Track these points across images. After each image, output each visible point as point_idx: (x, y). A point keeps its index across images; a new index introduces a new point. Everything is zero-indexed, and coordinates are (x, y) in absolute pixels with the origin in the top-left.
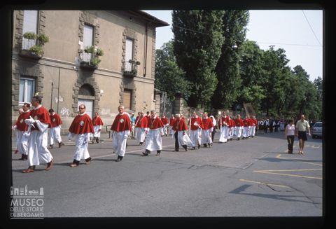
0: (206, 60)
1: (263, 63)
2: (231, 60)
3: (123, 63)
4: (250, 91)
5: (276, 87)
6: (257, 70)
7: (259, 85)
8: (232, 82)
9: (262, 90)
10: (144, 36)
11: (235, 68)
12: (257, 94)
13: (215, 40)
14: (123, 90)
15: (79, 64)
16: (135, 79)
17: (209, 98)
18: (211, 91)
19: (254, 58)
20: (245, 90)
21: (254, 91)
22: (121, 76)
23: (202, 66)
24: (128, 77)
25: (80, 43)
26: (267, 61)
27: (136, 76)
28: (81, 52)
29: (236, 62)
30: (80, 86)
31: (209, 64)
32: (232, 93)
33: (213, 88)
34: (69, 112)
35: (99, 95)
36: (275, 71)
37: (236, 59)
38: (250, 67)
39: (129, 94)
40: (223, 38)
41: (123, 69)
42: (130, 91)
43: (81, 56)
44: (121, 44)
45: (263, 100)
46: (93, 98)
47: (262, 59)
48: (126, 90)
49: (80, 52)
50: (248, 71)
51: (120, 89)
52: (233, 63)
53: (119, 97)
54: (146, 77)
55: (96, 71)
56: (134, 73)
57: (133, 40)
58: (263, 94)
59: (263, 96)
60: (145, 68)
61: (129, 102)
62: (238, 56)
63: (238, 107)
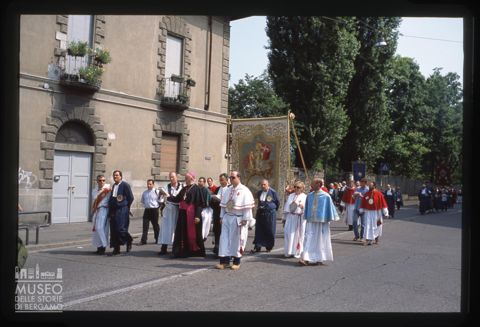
0: (326, 83)
1: (425, 95)
2: (373, 85)
3: (161, 81)
4: (404, 141)
5: (447, 135)
6: (416, 105)
7: (420, 130)
8: (374, 125)
9: (425, 140)
10: (204, 32)
11: (380, 100)
12: (415, 146)
13: (343, 46)
14: (160, 134)
15: (56, 79)
16: (186, 113)
17: (333, 151)
18: (337, 139)
19: (411, 85)
20: (395, 139)
21: (411, 140)
22: (155, 107)
23: (319, 93)
24: (172, 109)
25: (59, 36)
26: (431, 92)
27: (186, 108)
28: (62, 55)
29: (380, 91)
30: (59, 124)
31: (333, 90)
32: (374, 143)
33: (340, 133)
34: (32, 179)
35: (106, 143)
36: (445, 108)
37: (380, 85)
38: (404, 99)
39: (175, 143)
40: (357, 44)
41: (160, 94)
42: (177, 137)
43: (62, 63)
44: (155, 44)
45: (425, 156)
46: (92, 149)
47: (424, 87)
48: (166, 135)
49: (59, 56)
50: (400, 106)
51: (153, 134)
52: (375, 91)
53: (152, 149)
54: (210, 111)
55: (97, 96)
56: (184, 102)
57: (181, 38)
58: (426, 145)
59: (427, 150)
60: (208, 93)
61: (174, 157)
62: (384, 80)
63: (385, 168)
